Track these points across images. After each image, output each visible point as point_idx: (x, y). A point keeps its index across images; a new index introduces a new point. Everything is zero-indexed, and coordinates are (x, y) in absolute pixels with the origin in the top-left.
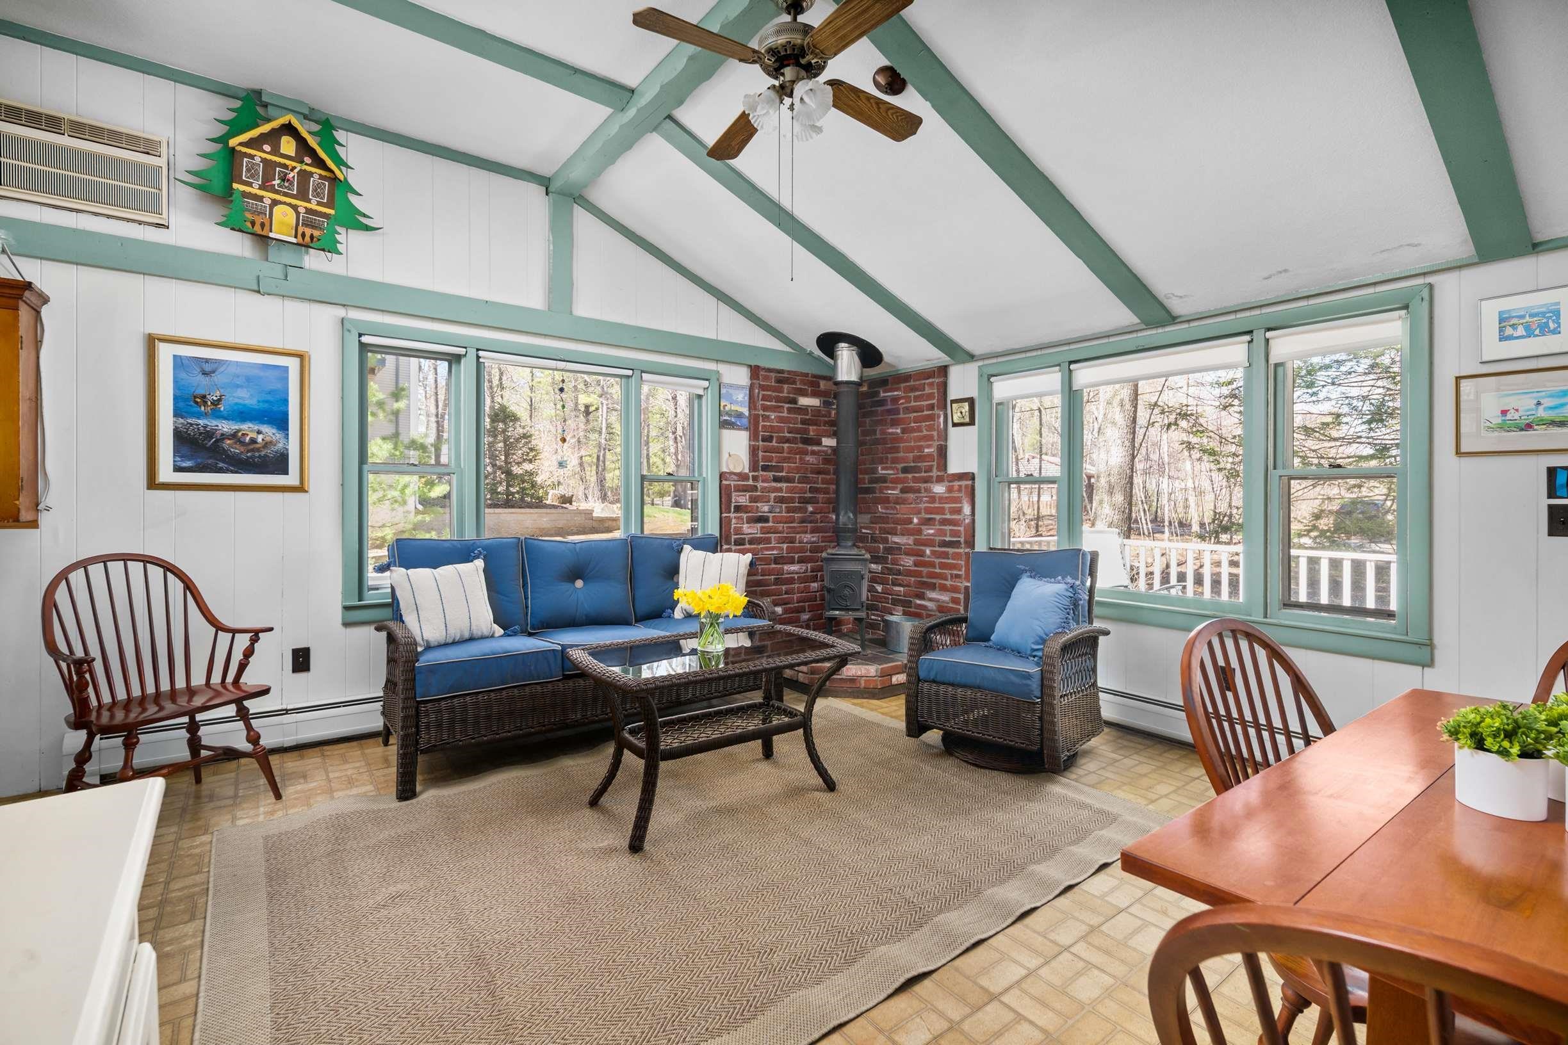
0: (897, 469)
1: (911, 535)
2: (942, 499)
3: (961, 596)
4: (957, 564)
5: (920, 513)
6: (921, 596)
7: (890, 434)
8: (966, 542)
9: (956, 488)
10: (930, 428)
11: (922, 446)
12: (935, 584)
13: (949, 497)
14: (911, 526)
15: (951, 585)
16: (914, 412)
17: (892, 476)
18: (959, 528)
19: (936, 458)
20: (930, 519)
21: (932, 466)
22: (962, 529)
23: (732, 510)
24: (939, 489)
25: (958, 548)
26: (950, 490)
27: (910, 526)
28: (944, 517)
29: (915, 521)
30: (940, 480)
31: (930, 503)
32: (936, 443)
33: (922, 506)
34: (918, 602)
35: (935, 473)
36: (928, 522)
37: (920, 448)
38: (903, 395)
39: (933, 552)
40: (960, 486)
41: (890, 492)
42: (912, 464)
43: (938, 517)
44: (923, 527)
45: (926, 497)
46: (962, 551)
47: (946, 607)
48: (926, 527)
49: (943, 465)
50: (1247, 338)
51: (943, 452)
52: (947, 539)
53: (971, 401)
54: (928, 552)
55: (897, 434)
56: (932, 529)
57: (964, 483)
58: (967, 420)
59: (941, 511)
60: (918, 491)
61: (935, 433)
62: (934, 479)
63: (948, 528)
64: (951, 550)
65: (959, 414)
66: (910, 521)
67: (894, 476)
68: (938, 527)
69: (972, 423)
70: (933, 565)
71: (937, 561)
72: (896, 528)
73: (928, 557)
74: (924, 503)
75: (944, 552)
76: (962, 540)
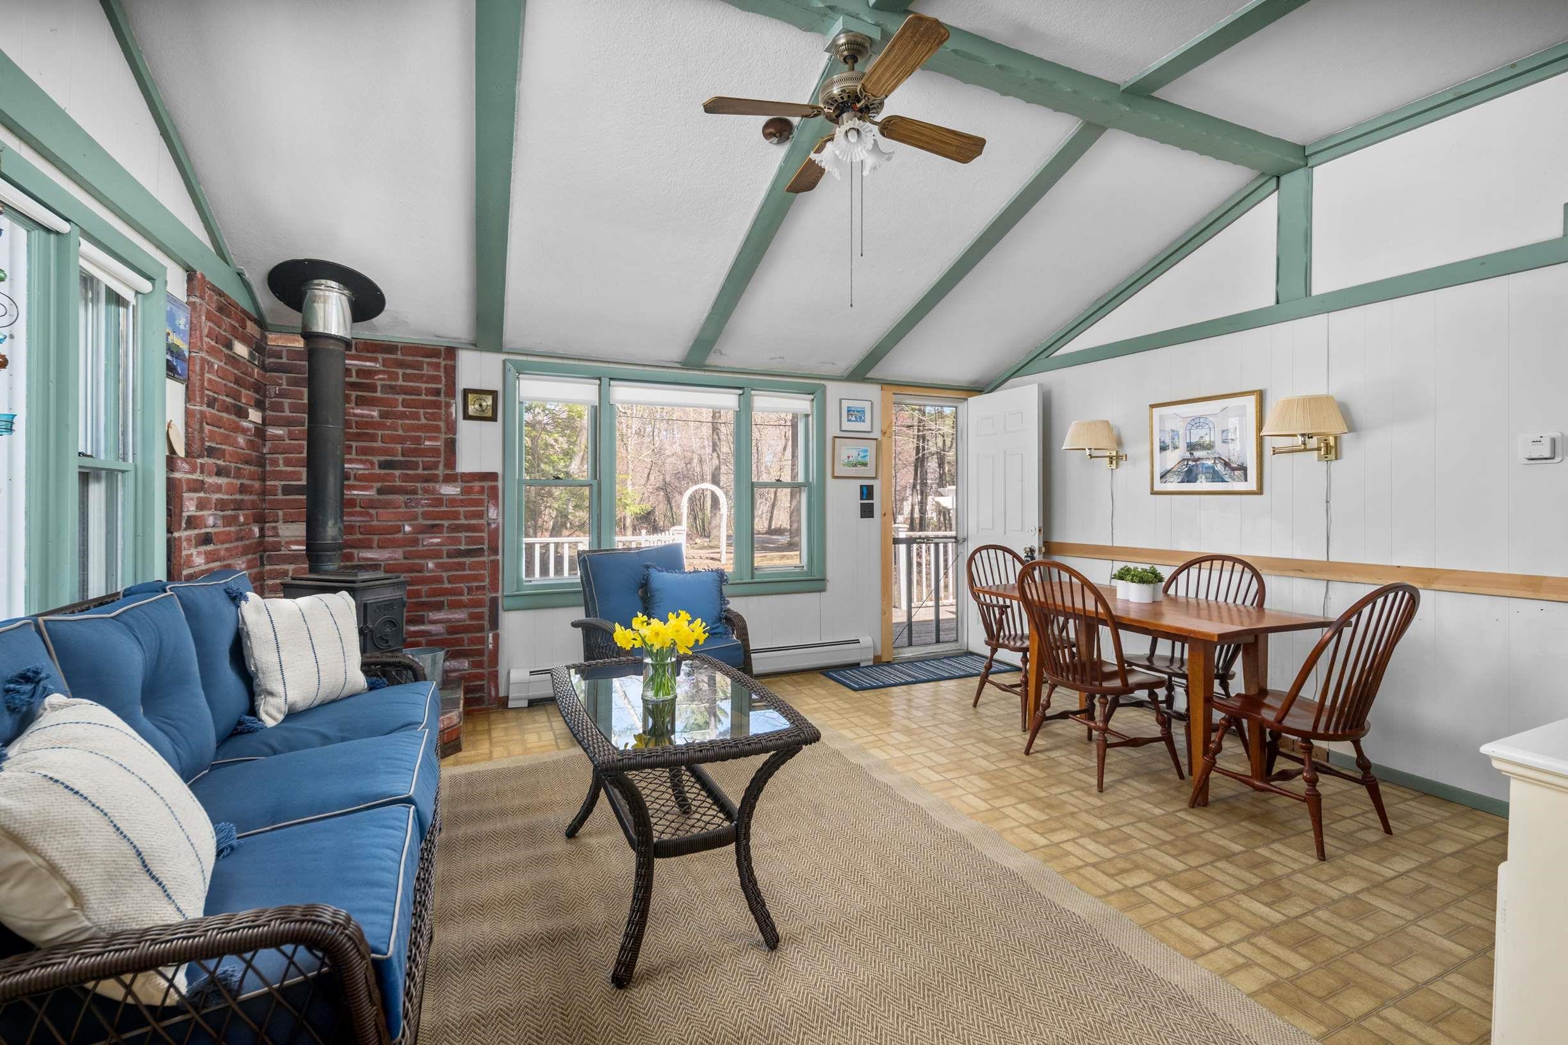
0: (372, 463)
1: (398, 547)
2: (452, 501)
3: (486, 610)
4: (478, 575)
5: (416, 519)
6: (420, 621)
7: (355, 415)
8: (489, 548)
9: (476, 489)
10: (434, 417)
11: (420, 437)
12: (443, 602)
13: (465, 500)
14: (400, 535)
15: (469, 600)
16: (405, 394)
17: (361, 472)
18: (482, 534)
19: (443, 452)
20: (434, 526)
21: (439, 462)
22: (485, 535)
23: (184, 525)
24: (450, 490)
25: (480, 556)
26: (466, 491)
27: (396, 536)
28: (458, 522)
29: (407, 528)
30: (450, 479)
31: (433, 506)
32: (443, 436)
33: (420, 510)
34: (413, 628)
35: (441, 471)
36: (433, 529)
37: (417, 440)
38: (382, 368)
39: (437, 565)
40: (483, 487)
41: (355, 492)
42: (401, 458)
43: (446, 523)
44: (420, 536)
45: (425, 499)
46: (485, 559)
47: (463, 626)
48: (425, 536)
49: (451, 462)
50: (740, 392)
51: (451, 446)
52: (462, 548)
53: (494, 394)
54: (431, 565)
55: (372, 417)
56: (438, 537)
57: (487, 484)
58: (489, 414)
59: (456, 515)
60: (414, 492)
61: (442, 424)
62: (441, 478)
63: (463, 535)
64: (467, 560)
65: (477, 406)
66: (399, 529)
67: (367, 472)
68: (446, 535)
69: (493, 419)
70: (439, 580)
71: (445, 575)
72: (370, 540)
73: (432, 571)
74: (423, 507)
75: (459, 564)
76: (485, 547)
